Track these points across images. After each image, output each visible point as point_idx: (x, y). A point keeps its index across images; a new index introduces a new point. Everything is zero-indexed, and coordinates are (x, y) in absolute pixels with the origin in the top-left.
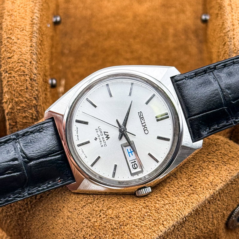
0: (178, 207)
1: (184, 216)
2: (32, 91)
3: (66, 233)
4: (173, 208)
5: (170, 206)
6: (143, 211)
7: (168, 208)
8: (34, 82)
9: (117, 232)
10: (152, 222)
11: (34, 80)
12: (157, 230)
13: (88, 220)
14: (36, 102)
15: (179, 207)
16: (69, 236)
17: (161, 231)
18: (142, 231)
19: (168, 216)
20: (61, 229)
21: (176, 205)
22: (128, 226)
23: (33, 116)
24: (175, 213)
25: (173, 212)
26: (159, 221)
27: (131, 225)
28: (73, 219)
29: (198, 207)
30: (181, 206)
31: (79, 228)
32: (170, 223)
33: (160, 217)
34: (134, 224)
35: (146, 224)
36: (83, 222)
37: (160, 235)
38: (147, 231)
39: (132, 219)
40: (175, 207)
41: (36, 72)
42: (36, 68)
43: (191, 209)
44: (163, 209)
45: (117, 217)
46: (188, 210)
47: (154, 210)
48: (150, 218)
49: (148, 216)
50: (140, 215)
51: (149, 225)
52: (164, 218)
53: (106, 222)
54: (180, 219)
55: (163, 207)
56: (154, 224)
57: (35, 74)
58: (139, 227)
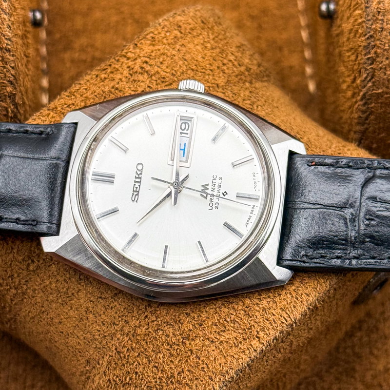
0: (283, 303)
1: (293, 320)
2: (5, 70)
3: (85, 336)
4: (274, 306)
5: (269, 302)
6: (222, 312)
7: (266, 306)
8: (7, 54)
9: (178, 350)
10: (239, 334)
11: (6, 50)
12: (248, 348)
13: (124, 320)
14: (12, 90)
15: (286, 303)
16: (89, 342)
17: (255, 350)
18: (221, 351)
19: (266, 321)
20: (75, 327)
21: (280, 299)
22: (197, 341)
23: (7, 112)
24: (278, 314)
25: (274, 313)
26: (251, 332)
27: (202, 338)
28: (97, 315)
29: (317, 302)
30: (289, 301)
31: (108, 332)
32: (270, 334)
33: (252, 323)
34: (207, 337)
35: (228, 339)
36: (114, 324)
37: (253, 357)
38: (230, 351)
39: (205, 327)
40: (278, 304)
41: (10, 34)
42: (10, 26)
43: (305, 307)
44: (257, 308)
45: (176, 322)
46: (300, 309)
47: (242, 310)
48: (236, 326)
49: (233, 322)
50: (218, 320)
51: (234, 339)
52: (259, 325)
53: (158, 329)
54: (287, 325)
55: (257, 304)
56: (243, 337)
57: (9, 39)
58: (216, 343)
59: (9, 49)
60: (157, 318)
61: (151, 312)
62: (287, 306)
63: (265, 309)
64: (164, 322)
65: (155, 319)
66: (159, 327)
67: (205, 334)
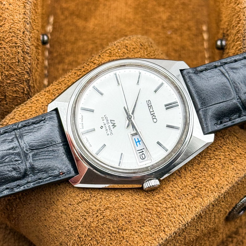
0: (180, 211)
1: (186, 222)
2: (25, 65)
3: (59, 228)
4: (175, 213)
5: (172, 210)
6: (143, 215)
7: (170, 212)
8: (27, 55)
9: (115, 237)
10: (152, 229)
11: (26, 53)
12: (158, 237)
13: (84, 218)
14: (28, 77)
15: (182, 211)
16: (62, 232)
17: (162, 239)
18: (142, 238)
19: (169, 221)
20: (54, 222)
21: (179, 209)
22: (127, 231)
23: (24, 90)
24: (177, 218)
25: (175, 217)
26: (160, 228)
27: (130, 230)
28: (68, 215)
29: (201, 212)
30: (184, 211)
31: (74, 226)
32: (171, 229)
33: (161, 222)
34: (133, 229)
35: (146, 231)
36: (78, 220)
37: (160, 243)
38: (147, 238)
39: (132, 223)
40: (178, 212)
41: (29, 44)
42: (29, 39)
43: (194, 214)
44: (165, 214)
45: (115, 220)
46: (191, 216)
47: (156, 214)
48: (151, 223)
49: (149, 221)
50: (140, 219)
51: (150, 231)
52: (165, 224)
53: (104, 224)
54: (182, 225)
55: (165, 211)
56: (155, 230)
57: (29, 47)
58: (139, 233)
59: (28, 52)
60: (103, 217)
61: (100, 213)
62: (183, 213)
63: (169, 214)
64: (108, 220)
65: (102, 217)
66: (105, 223)
67: (132, 227)
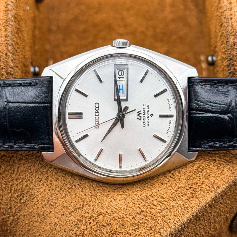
0: (176, 212)
1: (182, 222)
4: (170, 214)
5: (167, 211)
6: (137, 218)
7: (165, 214)
8: (11, 76)
10: (147, 230)
11: (10, 74)
13: (77, 227)
15: (177, 212)
19: (164, 222)
21: (174, 210)
22: (121, 235)
24: (173, 219)
25: (170, 218)
26: (155, 229)
27: (124, 233)
29: (198, 212)
30: (179, 211)
32: (167, 230)
33: (156, 224)
35: (140, 233)
39: (126, 227)
40: (173, 213)
41: (12, 65)
42: (12, 60)
43: (190, 215)
44: (159, 215)
45: (108, 225)
46: (187, 216)
47: (150, 216)
48: (145, 225)
49: (143, 223)
50: (134, 222)
51: (144, 233)
52: (160, 225)
53: (97, 230)
54: (178, 225)
55: (159, 213)
56: (150, 232)
57: (12, 68)
58: (133, 235)
59: (12, 73)
61: (93, 220)
62: (178, 214)
63: (164, 216)
64: (101, 225)
65: (95, 224)
67: (126, 231)
